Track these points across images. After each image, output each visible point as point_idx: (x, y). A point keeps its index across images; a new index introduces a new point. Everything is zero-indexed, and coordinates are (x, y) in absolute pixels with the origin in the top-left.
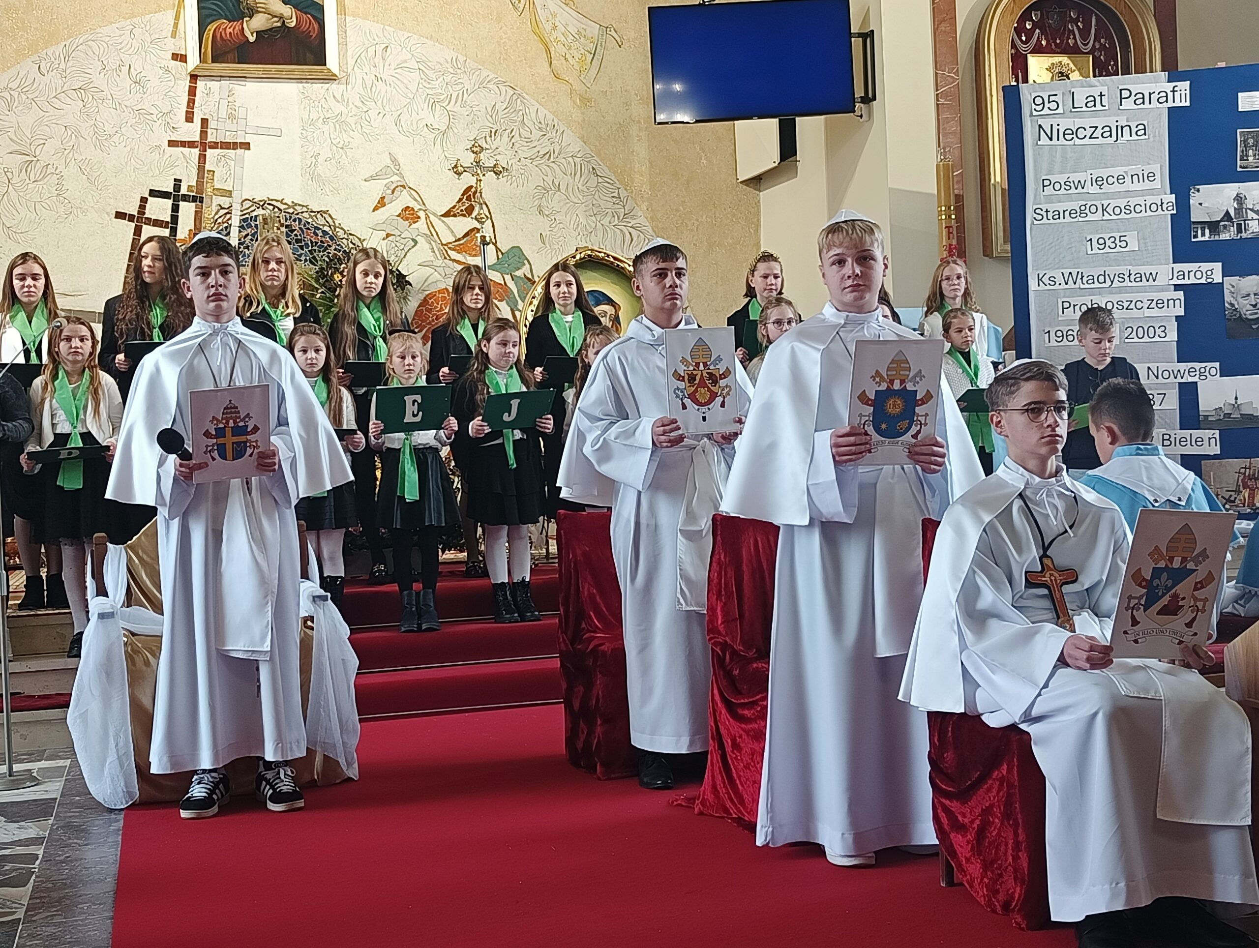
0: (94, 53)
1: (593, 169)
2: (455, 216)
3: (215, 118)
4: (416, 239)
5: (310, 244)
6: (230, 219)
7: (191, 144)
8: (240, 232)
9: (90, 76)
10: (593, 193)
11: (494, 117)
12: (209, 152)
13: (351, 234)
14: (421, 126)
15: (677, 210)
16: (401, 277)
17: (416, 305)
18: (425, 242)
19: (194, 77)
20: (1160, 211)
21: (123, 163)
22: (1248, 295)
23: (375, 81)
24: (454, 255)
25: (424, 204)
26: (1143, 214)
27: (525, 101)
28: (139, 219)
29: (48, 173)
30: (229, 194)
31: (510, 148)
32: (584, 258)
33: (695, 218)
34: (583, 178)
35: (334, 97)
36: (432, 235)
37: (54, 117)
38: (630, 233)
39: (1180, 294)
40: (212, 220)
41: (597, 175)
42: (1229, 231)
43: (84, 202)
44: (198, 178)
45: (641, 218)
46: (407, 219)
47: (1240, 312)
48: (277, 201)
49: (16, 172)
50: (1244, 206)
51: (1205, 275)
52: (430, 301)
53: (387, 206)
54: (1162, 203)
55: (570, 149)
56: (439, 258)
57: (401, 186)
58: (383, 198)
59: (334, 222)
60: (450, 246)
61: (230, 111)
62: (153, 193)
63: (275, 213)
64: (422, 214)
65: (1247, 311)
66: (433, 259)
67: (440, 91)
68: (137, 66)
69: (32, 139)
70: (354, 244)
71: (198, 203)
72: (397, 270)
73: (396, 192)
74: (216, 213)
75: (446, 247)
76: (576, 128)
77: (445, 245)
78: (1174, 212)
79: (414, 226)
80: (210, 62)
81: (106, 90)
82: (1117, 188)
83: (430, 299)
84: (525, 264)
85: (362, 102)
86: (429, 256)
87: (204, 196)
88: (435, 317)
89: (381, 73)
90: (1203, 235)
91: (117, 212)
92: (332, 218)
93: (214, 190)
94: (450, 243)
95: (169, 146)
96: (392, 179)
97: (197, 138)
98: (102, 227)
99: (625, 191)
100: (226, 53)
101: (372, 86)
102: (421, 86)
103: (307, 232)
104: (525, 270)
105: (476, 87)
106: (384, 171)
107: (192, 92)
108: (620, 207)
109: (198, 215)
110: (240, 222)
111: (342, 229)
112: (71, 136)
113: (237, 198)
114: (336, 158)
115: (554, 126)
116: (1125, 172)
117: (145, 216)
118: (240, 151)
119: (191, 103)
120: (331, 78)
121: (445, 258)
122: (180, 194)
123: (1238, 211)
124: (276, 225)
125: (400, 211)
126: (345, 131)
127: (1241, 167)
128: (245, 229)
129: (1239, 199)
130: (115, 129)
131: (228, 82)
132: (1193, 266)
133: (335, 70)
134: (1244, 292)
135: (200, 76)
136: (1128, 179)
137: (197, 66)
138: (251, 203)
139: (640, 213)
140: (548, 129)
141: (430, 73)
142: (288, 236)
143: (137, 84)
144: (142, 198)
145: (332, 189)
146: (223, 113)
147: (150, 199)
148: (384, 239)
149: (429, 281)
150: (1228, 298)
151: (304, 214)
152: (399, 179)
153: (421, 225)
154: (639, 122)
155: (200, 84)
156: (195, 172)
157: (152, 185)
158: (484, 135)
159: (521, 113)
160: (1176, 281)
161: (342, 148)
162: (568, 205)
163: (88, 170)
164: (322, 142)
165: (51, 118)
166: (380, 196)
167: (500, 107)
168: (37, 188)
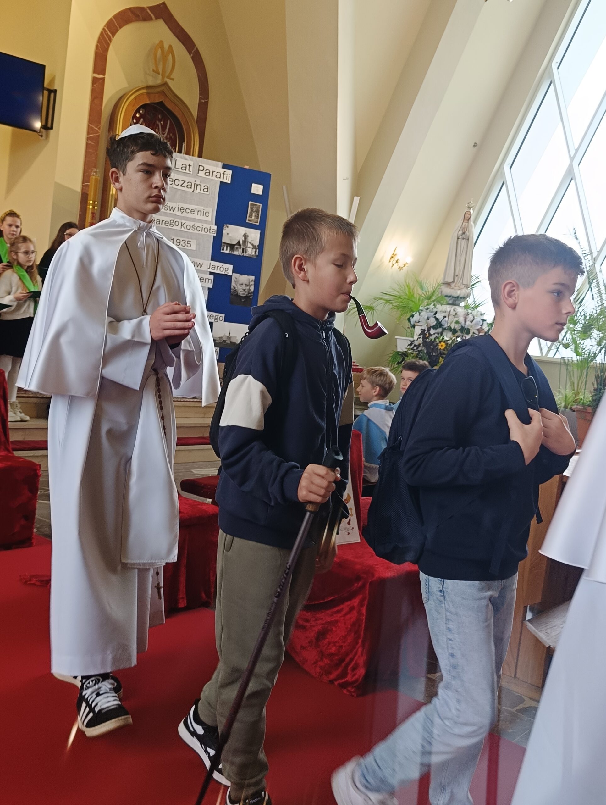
20: (208, 233)
22: (242, 284)
26: (200, 232)
39: (212, 277)
42: (238, 251)
47: (237, 292)
50: (247, 240)
51: (224, 270)
54: (210, 229)
65: (241, 292)
78: (215, 235)
82: (190, 215)
90: (227, 249)
116: (196, 209)
123: (245, 241)
127: (249, 220)
129: (245, 236)
132: (220, 264)
134: (241, 282)
136: (196, 212)
150: (233, 284)
160: (210, 270)
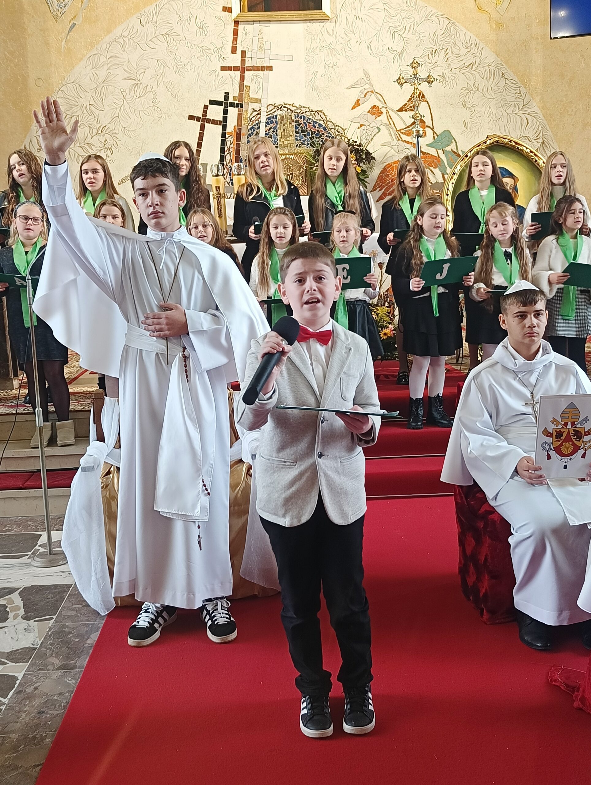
0: (174, 10)
1: (503, 74)
2: (406, 110)
3: (250, 50)
4: (380, 127)
5: (310, 133)
6: (259, 118)
7: (235, 69)
8: (266, 126)
9: (172, 25)
10: (502, 91)
11: (434, 40)
12: (247, 74)
13: (337, 126)
14: (385, 49)
15: (562, 101)
16: (368, 154)
17: (379, 172)
18: (386, 129)
19: (237, 23)
21: (193, 83)
23: (355, 19)
24: (404, 137)
25: (385, 103)
27: (457, 28)
28: (204, 120)
29: (147, 91)
30: (259, 101)
31: (445, 62)
32: (493, 143)
33: (574, 106)
34: (495, 81)
35: (327, 32)
36: (390, 124)
37: (150, 54)
38: (527, 119)
40: (249, 119)
41: (505, 78)
43: (169, 109)
44: (240, 91)
45: (535, 108)
46: (374, 114)
48: (290, 105)
49: (128, 93)
52: (388, 169)
53: (361, 106)
55: (487, 60)
56: (395, 140)
57: (370, 91)
58: (358, 100)
59: (326, 117)
60: (402, 131)
61: (260, 45)
62: (212, 102)
63: (288, 113)
64: (384, 110)
66: (390, 140)
67: (398, 24)
68: (200, 18)
69: (137, 69)
70: (339, 132)
71: (240, 108)
72: (366, 149)
73: (367, 96)
74: (251, 114)
75: (399, 132)
76: (491, 45)
77: (399, 131)
79: (378, 118)
80: (247, 11)
81: (182, 35)
83: (388, 168)
84: (452, 142)
85: (346, 34)
86: (388, 139)
87: (243, 103)
88: (391, 180)
89: (359, 12)
91: (189, 115)
92: (325, 115)
93: (249, 98)
94: (403, 129)
95: (221, 70)
96: (365, 87)
97: (238, 64)
98: (181, 126)
99: (524, 89)
100: (257, 5)
101: (353, 23)
102: (385, 21)
103: (309, 125)
104: (452, 146)
105: (423, 19)
106: (359, 81)
107: (236, 33)
108: (521, 100)
109: (240, 116)
110: (266, 120)
111: (331, 122)
112: (161, 66)
113: (264, 103)
114: (329, 74)
115: (476, 44)
117: (207, 117)
118: (266, 72)
119: (235, 40)
120: (326, 19)
121: (399, 140)
122: (228, 102)
124: (289, 121)
125: (369, 109)
126: (334, 55)
128: (269, 124)
130: (188, 60)
131: (259, 25)
133: (328, 13)
135: (241, 22)
137: (238, 15)
138: (273, 107)
139: (534, 104)
140: (472, 47)
141: (392, 12)
142: (296, 128)
143: (201, 29)
144: (205, 105)
145: (325, 95)
146: (255, 47)
147: (210, 106)
148: (358, 128)
149: (388, 156)
151: (306, 113)
152: (370, 87)
153: (383, 118)
154: (537, 38)
155: (241, 27)
156: (237, 87)
157: (211, 97)
158: (427, 54)
159: (453, 36)
161: (332, 67)
162: (484, 100)
163: (171, 88)
164: (319, 64)
165: (148, 55)
166: (357, 99)
167: (439, 33)
168: (141, 102)
